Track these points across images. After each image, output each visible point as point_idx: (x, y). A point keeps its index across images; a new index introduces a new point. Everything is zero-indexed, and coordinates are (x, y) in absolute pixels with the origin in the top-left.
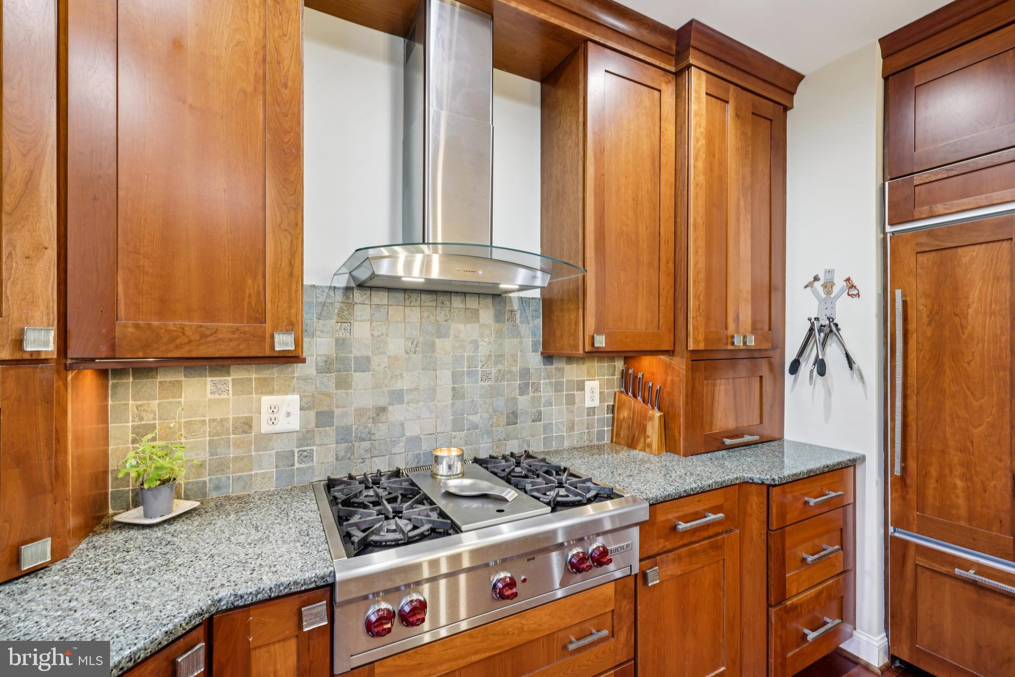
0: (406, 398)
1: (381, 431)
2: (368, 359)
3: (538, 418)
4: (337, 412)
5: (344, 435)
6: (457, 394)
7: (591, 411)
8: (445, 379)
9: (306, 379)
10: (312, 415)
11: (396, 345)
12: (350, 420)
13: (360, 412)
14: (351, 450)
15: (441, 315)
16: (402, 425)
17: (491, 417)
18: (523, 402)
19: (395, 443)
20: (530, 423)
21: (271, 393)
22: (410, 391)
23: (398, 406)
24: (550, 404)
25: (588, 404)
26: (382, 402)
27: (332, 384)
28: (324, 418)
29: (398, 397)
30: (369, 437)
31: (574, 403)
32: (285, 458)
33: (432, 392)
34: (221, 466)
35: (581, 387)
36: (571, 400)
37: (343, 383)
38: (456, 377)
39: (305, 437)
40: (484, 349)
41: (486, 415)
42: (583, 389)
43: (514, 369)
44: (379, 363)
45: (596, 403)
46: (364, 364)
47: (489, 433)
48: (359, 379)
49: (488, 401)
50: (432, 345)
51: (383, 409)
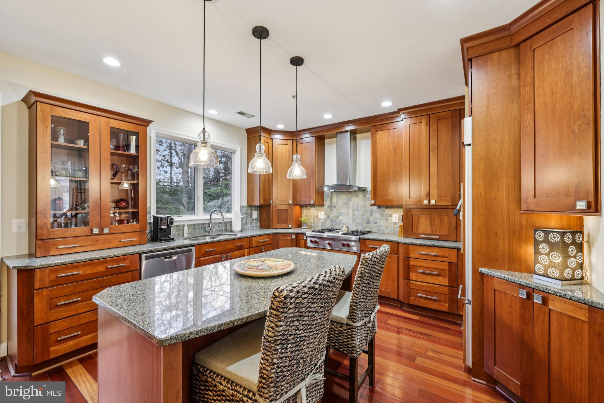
0: (343, 214)
1: (338, 221)
2: (335, 206)
3: (376, 223)
4: (330, 216)
5: (331, 221)
6: (354, 215)
7: (395, 224)
8: (351, 211)
9: (325, 209)
10: (326, 216)
11: (341, 203)
12: (332, 218)
13: (334, 216)
14: (332, 224)
15: (350, 196)
16: (342, 220)
17: (362, 221)
18: (371, 218)
19: (340, 224)
20: (373, 224)
21: (320, 211)
22: (343, 213)
23: (341, 216)
24: (380, 220)
25: (393, 221)
26: (338, 215)
27: (329, 210)
28: (328, 217)
29: (341, 214)
30: (335, 222)
31: (388, 221)
32: (322, 223)
33: (348, 214)
34: (314, 223)
35: (391, 216)
36: (387, 220)
37: (331, 210)
38: (353, 210)
39: (325, 220)
40: (361, 204)
41: (361, 220)
42: (392, 217)
43: (369, 209)
44: (337, 207)
45: (397, 221)
46: (335, 207)
47: (362, 225)
48: (334, 210)
49: (361, 217)
50: (348, 203)
51: (338, 216)
